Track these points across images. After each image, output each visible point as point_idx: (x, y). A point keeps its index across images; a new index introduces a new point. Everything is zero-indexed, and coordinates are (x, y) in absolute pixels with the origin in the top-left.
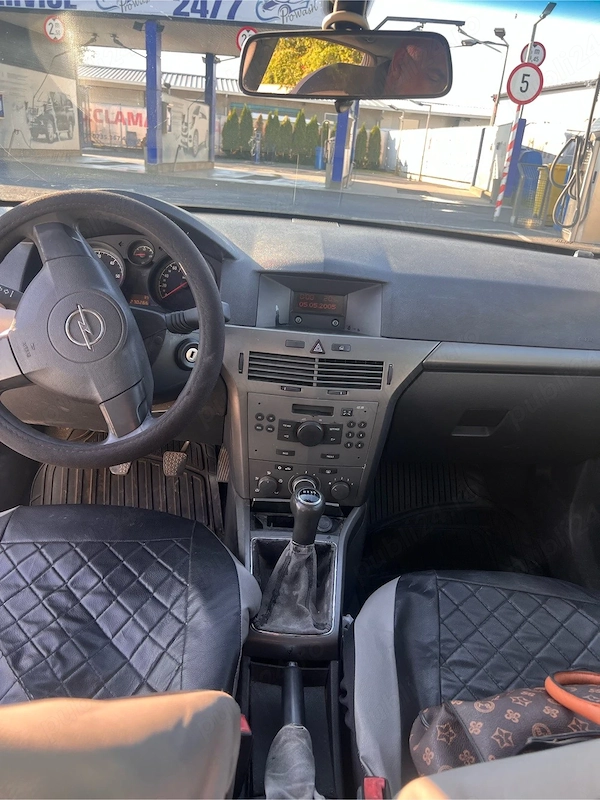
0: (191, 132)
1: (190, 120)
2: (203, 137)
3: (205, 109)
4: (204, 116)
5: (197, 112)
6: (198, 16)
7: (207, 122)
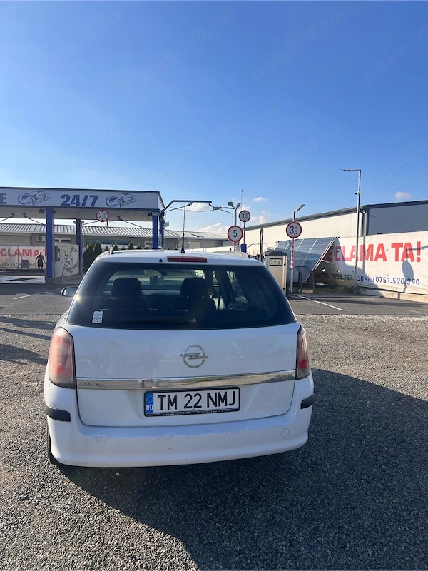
0: (69, 259)
1: (69, 253)
2: (76, 261)
3: (77, 247)
4: (76, 251)
5: (72, 249)
6: (75, 205)
7: (78, 253)
